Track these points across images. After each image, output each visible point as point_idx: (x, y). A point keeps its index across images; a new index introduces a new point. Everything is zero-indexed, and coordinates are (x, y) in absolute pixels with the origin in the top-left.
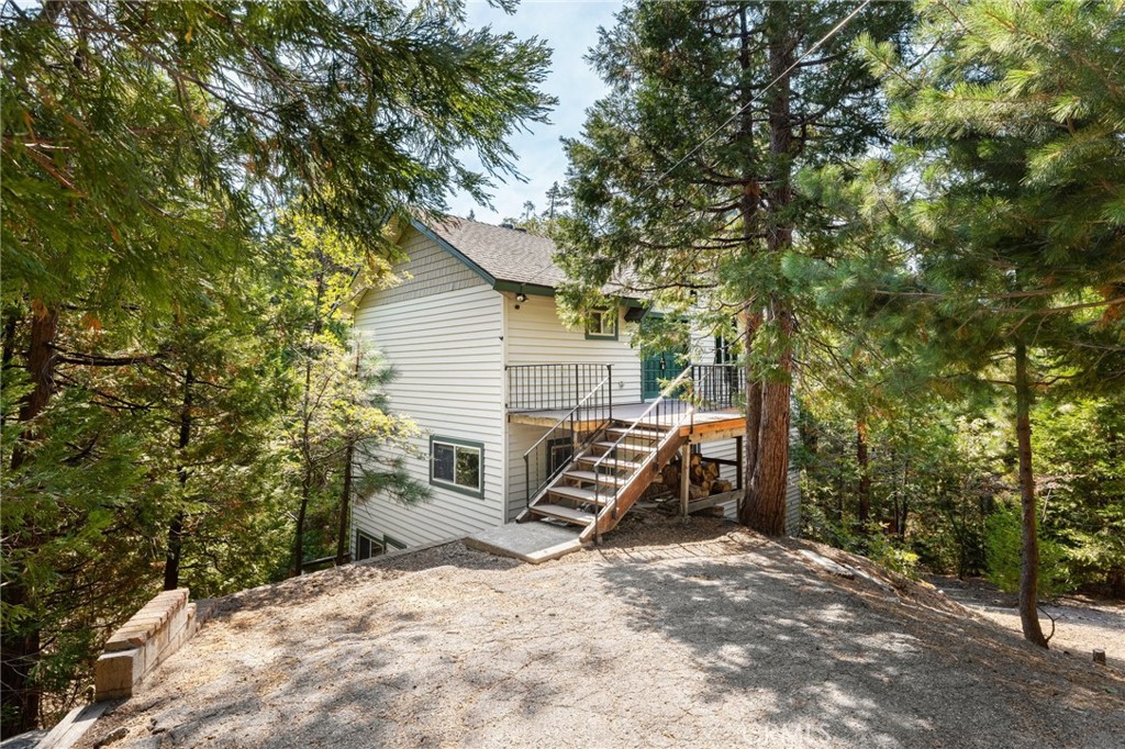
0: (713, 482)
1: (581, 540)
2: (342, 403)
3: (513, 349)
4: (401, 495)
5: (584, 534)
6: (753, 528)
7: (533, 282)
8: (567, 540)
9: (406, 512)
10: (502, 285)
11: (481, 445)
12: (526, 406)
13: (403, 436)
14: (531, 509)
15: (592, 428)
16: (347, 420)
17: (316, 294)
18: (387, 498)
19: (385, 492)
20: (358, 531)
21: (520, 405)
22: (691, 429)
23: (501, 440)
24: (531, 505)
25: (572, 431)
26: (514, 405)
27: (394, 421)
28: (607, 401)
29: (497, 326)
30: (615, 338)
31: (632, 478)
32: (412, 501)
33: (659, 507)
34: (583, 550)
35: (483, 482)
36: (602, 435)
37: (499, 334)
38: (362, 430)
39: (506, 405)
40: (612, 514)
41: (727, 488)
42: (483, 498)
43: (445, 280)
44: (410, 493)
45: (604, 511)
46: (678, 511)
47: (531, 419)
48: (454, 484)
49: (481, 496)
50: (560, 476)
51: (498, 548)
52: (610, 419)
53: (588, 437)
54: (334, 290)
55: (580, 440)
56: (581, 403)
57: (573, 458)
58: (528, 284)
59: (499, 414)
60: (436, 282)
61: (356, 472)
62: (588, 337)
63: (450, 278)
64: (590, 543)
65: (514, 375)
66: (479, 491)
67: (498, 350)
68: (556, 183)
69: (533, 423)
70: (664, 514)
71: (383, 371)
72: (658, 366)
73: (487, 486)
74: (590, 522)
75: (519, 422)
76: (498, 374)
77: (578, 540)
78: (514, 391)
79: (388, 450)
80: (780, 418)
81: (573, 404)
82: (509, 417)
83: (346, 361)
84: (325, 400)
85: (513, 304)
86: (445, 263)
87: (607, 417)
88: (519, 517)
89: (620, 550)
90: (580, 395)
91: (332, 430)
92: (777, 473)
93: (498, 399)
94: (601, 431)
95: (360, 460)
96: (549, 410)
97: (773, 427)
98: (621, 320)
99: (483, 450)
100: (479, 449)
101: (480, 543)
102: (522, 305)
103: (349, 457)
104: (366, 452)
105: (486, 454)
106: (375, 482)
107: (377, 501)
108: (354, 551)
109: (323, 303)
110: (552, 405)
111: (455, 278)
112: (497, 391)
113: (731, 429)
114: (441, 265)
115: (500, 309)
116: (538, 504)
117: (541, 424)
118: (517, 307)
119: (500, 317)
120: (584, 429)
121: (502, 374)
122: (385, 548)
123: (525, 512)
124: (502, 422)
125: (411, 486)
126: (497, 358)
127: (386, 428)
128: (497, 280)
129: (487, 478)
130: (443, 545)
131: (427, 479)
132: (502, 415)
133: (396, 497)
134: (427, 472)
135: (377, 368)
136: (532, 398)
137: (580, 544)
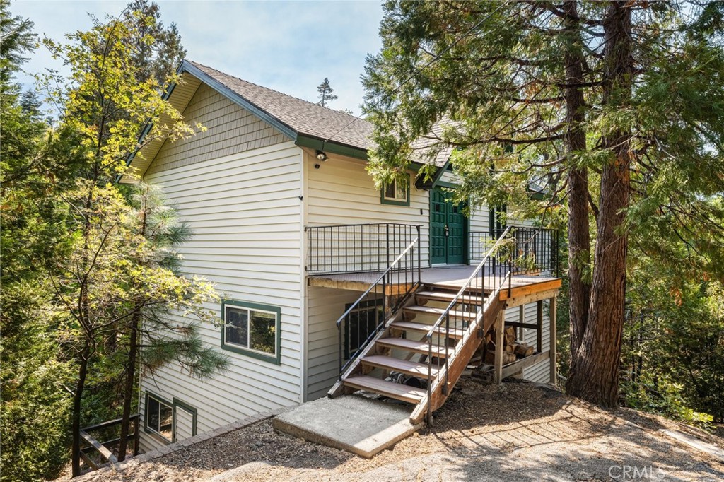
0: (515, 345)
1: (412, 422)
2: (125, 262)
3: (314, 210)
4: (194, 366)
5: (415, 414)
6: (590, 402)
7: (333, 139)
8: (395, 421)
9: (200, 384)
10: (304, 140)
11: (277, 309)
12: (328, 268)
13: (198, 301)
14: (344, 382)
15: (403, 292)
16: (132, 282)
17: (97, 143)
18: (179, 369)
19: (176, 362)
20: (148, 394)
21: (321, 268)
22: (509, 291)
23: (301, 304)
24: (344, 377)
25: (384, 294)
26: (314, 268)
27: (187, 284)
28: (416, 265)
29: (296, 185)
30: (407, 204)
31: (459, 346)
32: (207, 372)
33: (473, 375)
34: (416, 434)
35: (280, 348)
36: (411, 299)
37: (298, 194)
38: (148, 294)
39: (306, 268)
40: (443, 388)
41: (529, 352)
42: (280, 364)
43: (238, 140)
44: (206, 364)
45: (434, 386)
46: (492, 379)
47: (333, 282)
48: (248, 349)
49: (277, 362)
50: (372, 343)
51: (316, 435)
52: (419, 283)
53: (398, 302)
54: (117, 140)
55: (390, 305)
56: (392, 265)
57: (384, 324)
58: (330, 141)
59: (298, 277)
60: (229, 143)
61: (144, 340)
62: (383, 202)
63: (243, 139)
64: (421, 425)
65: (314, 236)
66: (275, 356)
67: (297, 210)
68: (326, 79)
69: (335, 287)
70: (480, 383)
71: (173, 228)
72: (442, 233)
73: (283, 352)
74: (421, 399)
75: (320, 285)
76: (297, 236)
77: (407, 421)
78: (314, 253)
79: (180, 316)
80: (618, 281)
81: (383, 266)
82: (309, 280)
83: (130, 217)
84: (105, 260)
85: (313, 163)
86: (239, 123)
87: (416, 280)
88: (331, 391)
89: (457, 432)
90: (391, 258)
91: (114, 294)
92: (614, 340)
93: (297, 261)
94: (410, 296)
95: (148, 328)
96: (355, 273)
97: (610, 290)
98: (412, 186)
99: (280, 315)
100: (275, 313)
101: (293, 427)
102: (322, 165)
103: (135, 325)
104: (154, 319)
105: (283, 319)
106: (164, 352)
107: (168, 371)
108: (143, 412)
109: (105, 153)
110: (358, 268)
111: (249, 138)
112: (296, 253)
113: (537, 293)
114: (234, 125)
115: (300, 168)
116: (351, 375)
117: (344, 288)
118: (317, 166)
119: (300, 176)
120: (395, 293)
121: (302, 235)
122: (175, 411)
123: (337, 385)
124: (300, 285)
125: (204, 354)
126: (297, 219)
127: (177, 292)
128: (300, 134)
129: (283, 344)
130: (245, 427)
131: (219, 343)
132: (301, 279)
133: (189, 368)
134: (219, 336)
135: (168, 225)
136: (335, 261)
137: (411, 427)
